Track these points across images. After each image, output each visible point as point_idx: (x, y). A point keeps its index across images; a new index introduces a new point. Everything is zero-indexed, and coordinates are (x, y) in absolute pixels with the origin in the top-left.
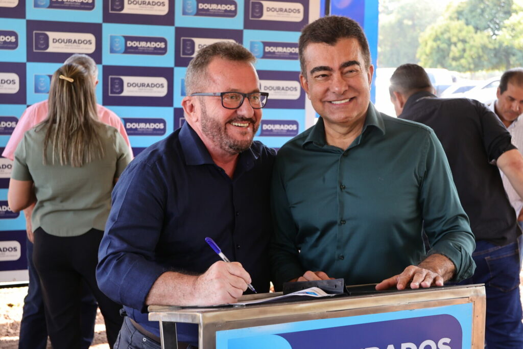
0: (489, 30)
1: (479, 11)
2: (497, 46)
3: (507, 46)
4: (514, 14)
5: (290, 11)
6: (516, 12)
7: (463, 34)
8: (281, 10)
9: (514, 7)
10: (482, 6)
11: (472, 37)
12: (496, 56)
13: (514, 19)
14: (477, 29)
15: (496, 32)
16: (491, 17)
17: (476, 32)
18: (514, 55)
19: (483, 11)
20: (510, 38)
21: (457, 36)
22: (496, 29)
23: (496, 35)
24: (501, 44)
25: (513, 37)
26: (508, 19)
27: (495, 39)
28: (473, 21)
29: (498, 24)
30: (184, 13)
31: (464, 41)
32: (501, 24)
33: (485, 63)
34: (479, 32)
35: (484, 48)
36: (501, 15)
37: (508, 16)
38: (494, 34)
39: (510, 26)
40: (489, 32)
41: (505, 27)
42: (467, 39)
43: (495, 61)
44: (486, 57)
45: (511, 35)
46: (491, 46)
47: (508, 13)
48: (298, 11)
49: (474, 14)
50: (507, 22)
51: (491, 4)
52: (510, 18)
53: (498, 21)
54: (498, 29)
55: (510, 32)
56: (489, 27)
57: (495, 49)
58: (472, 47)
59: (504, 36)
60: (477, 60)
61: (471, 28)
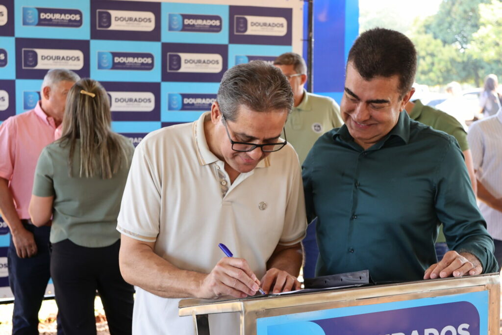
0: (457, 43)
1: (446, 25)
2: (465, 59)
3: (476, 59)
4: (482, 28)
5: (274, 25)
6: (484, 24)
7: (431, 49)
8: (265, 24)
9: (482, 20)
10: (449, 19)
11: (440, 51)
12: (464, 69)
13: (482, 32)
14: (445, 42)
15: (464, 46)
16: (458, 31)
17: (444, 46)
18: (482, 68)
19: (450, 24)
20: (479, 51)
21: (425, 50)
22: (464, 42)
23: (465, 49)
24: (470, 57)
25: (482, 50)
26: (476, 32)
27: (464, 53)
28: (441, 35)
29: (465, 37)
30: (171, 29)
31: (432, 55)
32: (469, 38)
33: (454, 77)
34: (447, 46)
35: (453, 61)
36: (468, 28)
37: (475, 29)
38: (462, 47)
39: (478, 39)
40: (457, 45)
41: (474, 40)
42: (436, 53)
43: (463, 74)
44: (454, 70)
45: (479, 48)
46: (459, 60)
47: (476, 26)
48: (282, 25)
49: (441, 27)
50: (475, 35)
51: (458, 18)
52: (479, 31)
53: (465, 35)
54: (466, 42)
55: (479, 45)
56: (457, 40)
57: (463, 62)
58: (440, 61)
59: (473, 50)
60: (445, 74)
61: (439, 42)
